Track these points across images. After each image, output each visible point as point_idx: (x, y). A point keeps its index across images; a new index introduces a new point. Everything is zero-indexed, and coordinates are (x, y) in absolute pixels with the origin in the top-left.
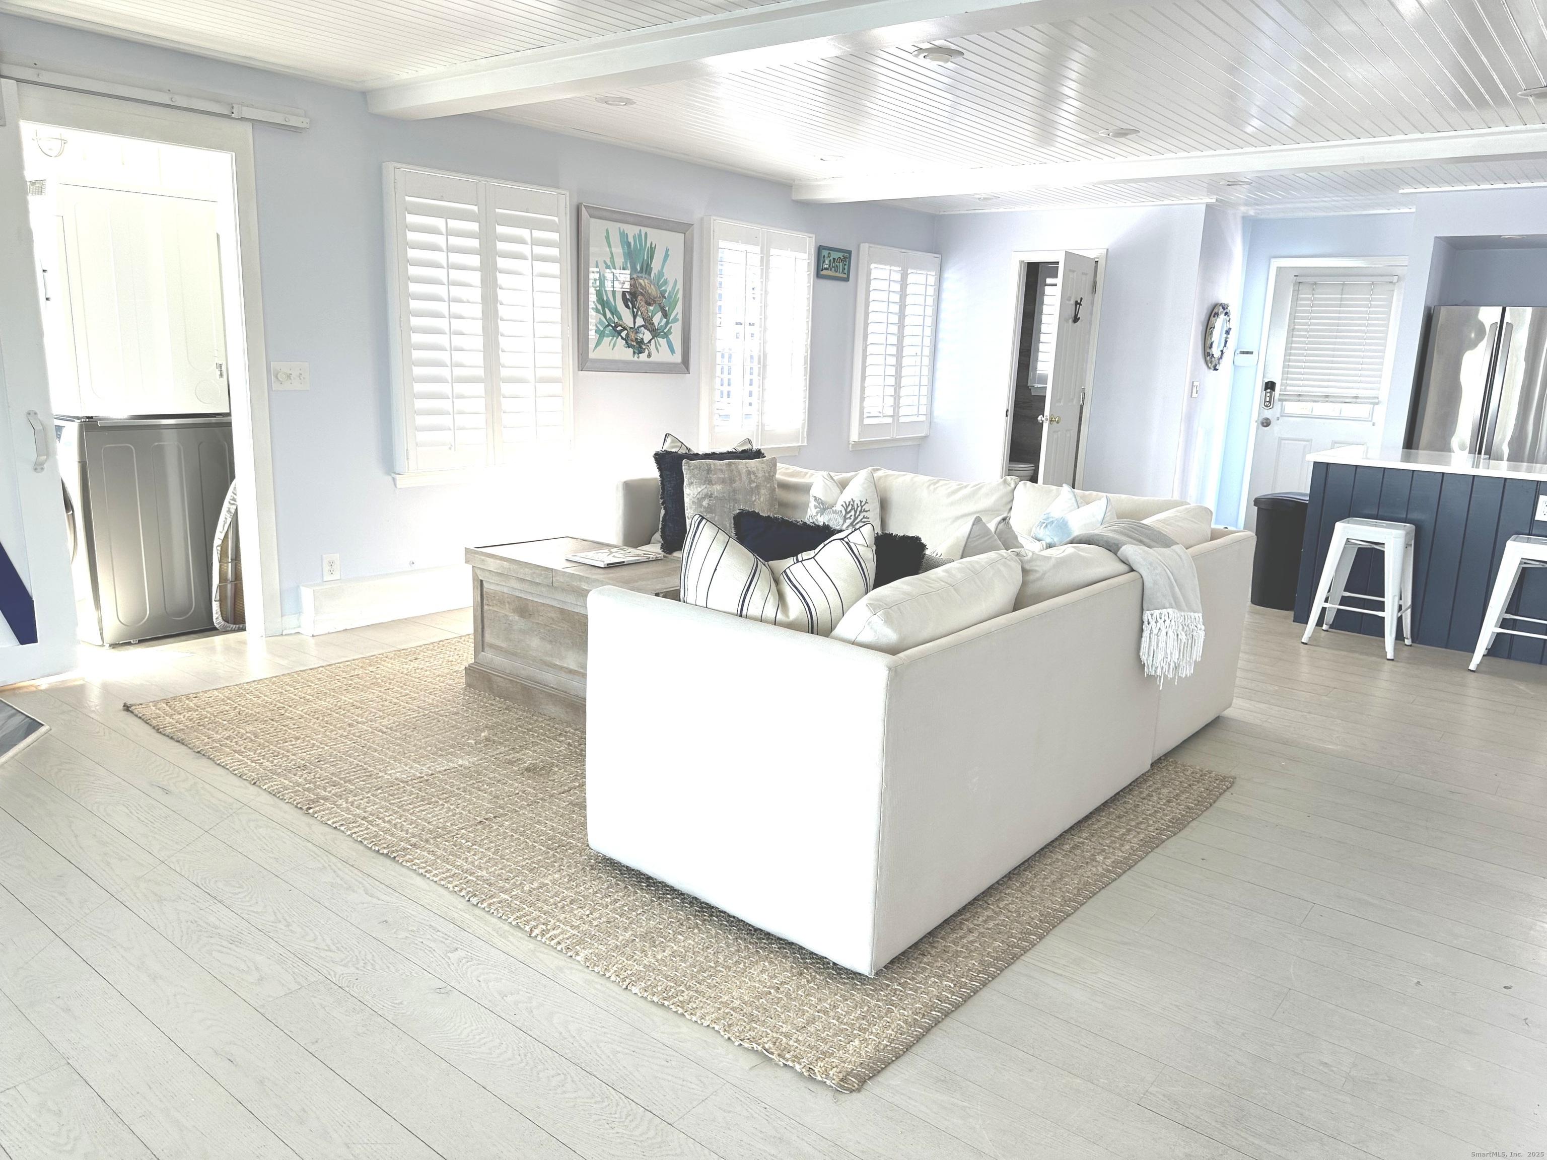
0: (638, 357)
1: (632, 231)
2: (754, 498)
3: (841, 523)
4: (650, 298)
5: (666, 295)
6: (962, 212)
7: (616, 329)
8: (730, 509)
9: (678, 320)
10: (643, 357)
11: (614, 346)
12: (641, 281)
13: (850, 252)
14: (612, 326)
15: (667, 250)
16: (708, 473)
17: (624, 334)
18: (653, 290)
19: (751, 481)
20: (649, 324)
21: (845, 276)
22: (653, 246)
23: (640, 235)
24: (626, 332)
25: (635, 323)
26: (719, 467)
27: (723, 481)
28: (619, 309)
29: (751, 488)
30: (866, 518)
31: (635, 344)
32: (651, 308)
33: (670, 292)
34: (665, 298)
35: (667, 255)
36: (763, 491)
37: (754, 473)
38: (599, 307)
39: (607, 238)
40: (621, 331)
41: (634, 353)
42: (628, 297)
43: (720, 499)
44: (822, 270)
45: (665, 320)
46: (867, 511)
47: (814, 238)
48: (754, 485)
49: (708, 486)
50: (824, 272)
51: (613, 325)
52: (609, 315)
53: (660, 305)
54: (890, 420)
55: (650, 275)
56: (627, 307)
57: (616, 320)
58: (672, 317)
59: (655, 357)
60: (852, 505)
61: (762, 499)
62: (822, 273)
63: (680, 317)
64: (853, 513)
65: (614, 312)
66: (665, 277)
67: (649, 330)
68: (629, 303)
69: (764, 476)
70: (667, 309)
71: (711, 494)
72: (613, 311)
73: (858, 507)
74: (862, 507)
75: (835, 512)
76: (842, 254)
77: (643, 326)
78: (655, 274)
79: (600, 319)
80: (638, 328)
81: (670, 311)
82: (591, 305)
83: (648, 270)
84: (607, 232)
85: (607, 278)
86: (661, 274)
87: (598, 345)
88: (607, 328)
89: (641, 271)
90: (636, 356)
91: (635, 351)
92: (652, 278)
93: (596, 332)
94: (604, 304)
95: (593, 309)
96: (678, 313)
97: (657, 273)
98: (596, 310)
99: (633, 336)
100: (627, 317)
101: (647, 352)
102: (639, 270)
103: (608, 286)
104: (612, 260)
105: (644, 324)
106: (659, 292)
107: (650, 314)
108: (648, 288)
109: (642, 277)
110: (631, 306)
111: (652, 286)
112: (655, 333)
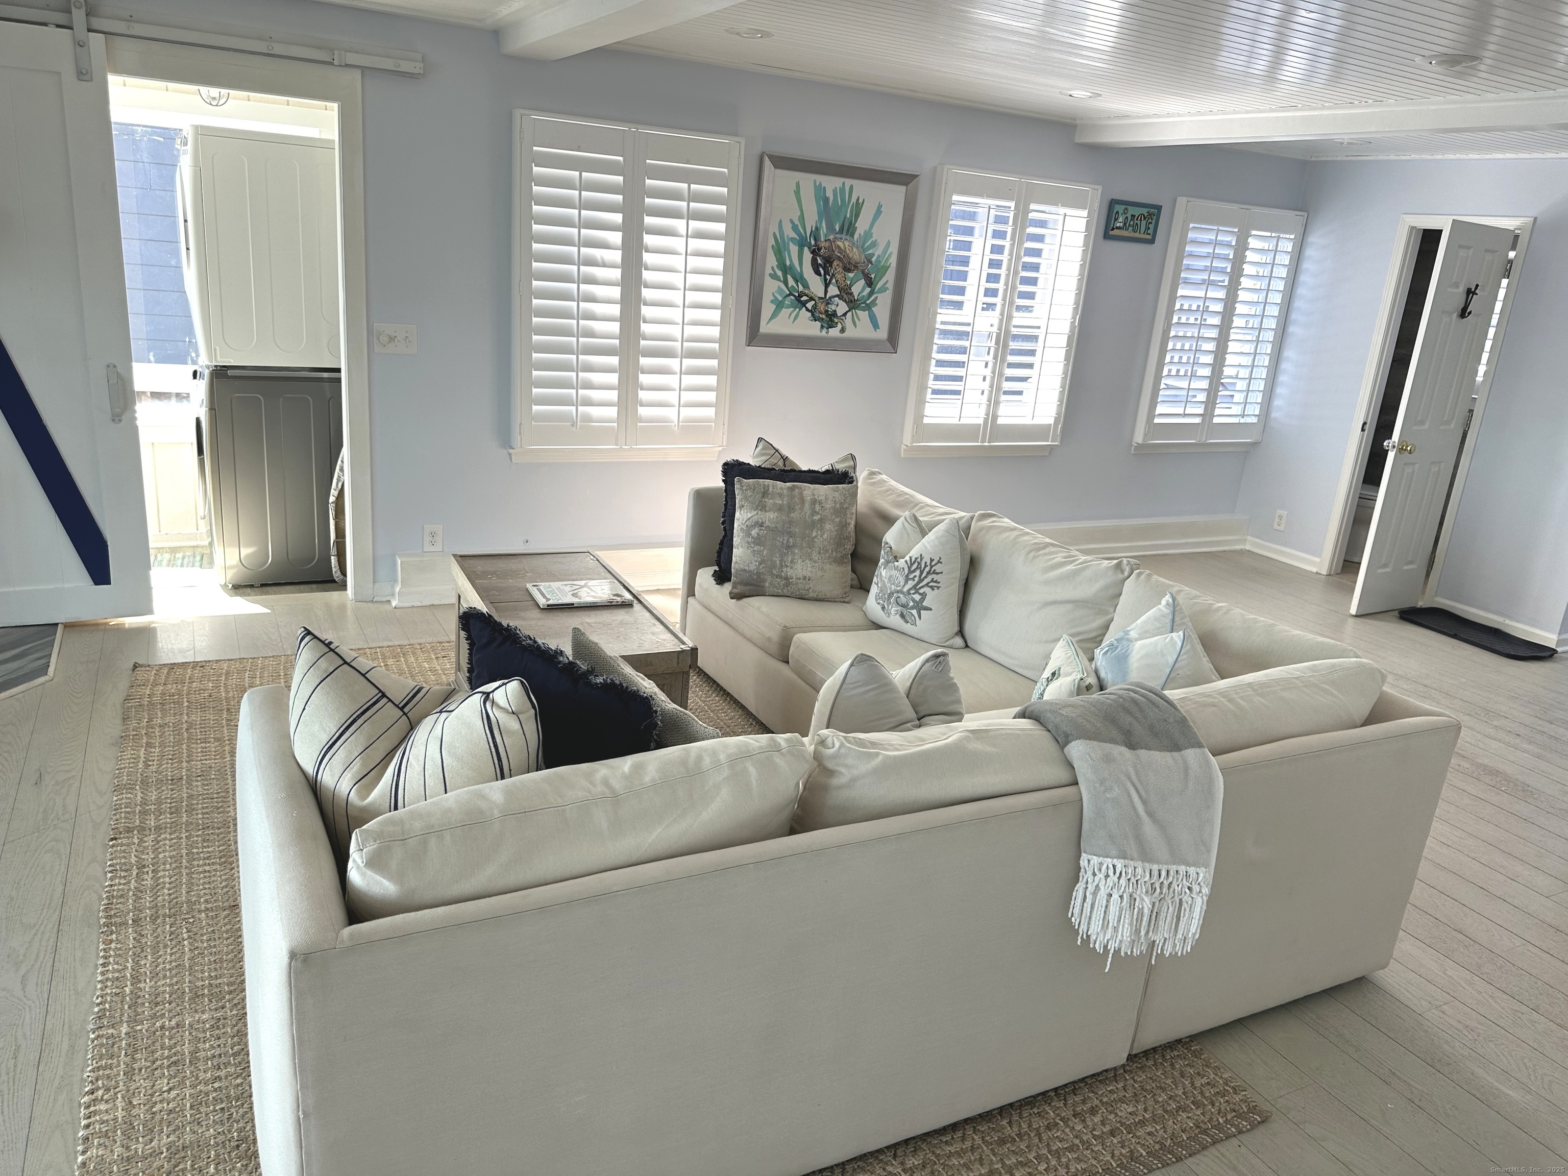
0: (827, 333)
1: (831, 184)
2: (814, 534)
3: (902, 584)
4: (850, 263)
5: (874, 259)
6: (1339, 158)
7: (800, 300)
8: (783, 543)
9: (887, 289)
10: (834, 332)
11: (795, 319)
12: (840, 244)
13: (1159, 208)
14: (794, 296)
15: (880, 207)
16: (763, 497)
17: (810, 305)
18: (855, 255)
19: (814, 513)
20: (845, 293)
21: (1149, 237)
22: (861, 201)
23: (843, 189)
24: (813, 302)
25: (826, 292)
26: (779, 491)
27: (780, 509)
28: (805, 276)
29: (813, 521)
30: (936, 582)
31: (824, 317)
32: (851, 275)
33: (879, 256)
34: (871, 263)
35: (879, 212)
36: (828, 526)
37: (820, 503)
38: (779, 273)
39: (797, 193)
40: (807, 302)
41: (822, 327)
42: (819, 262)
43: (774, 530)
44: (1113, 229)
45: (868, 290)
46: (937, 573)
47: (1100, 191)
48: (817, 517)
49: (760, 512)
50: (1116, 232)
51: (797, 294)
52: (791, 282)
53: (863, 272)
54: (1197, 420)
55: (852, 235)
56: (818, 273)
57: (801, 288)
58: (879, 286)
59: (851, 333)
60: (919, 563)
61: (825, 536)
62: (1111, 233)
63: (890, 285)
64: (917, 573)
66: (873, 239)
67: (845, 301)
68: (821, 269)
69: (834, 508)
70: (873, 276)
71: (762, 523)
72: (798, 278)
73: (926, 566)
74: (932, 567)
75: (896, 568)
76: (1147, 210)
77: (837, 296)
78: (860, 234)
79: (779, 287)
80: (830, 298)
81: (877, 279)
82: (768, 271)
83: (850, 231)
84: (798, 184)
85: (792, 239)
86: (868, 234)
87: (773, 316)
88: (788, 298)
89: (841, 231)
90: (825, 330)
91: (824, 324)
92: (856, 239)
93: (772, 302)
94: (786, 269)
95: (770, 275)
96: (887, 281)
97: (862, 234)
98: (774, 276)
99: (822, 307)
100: (816, 285)
101: (839, 326)
102: (838, 230)
103: (794, 249)
104: (802, 218)
105: (839, 293)
106: (863, 257)
107: (849, 283)
108: (848, 251)
109: (841, 239)
110: (822, 272)
111: (855, 250)
112: (853, 304)
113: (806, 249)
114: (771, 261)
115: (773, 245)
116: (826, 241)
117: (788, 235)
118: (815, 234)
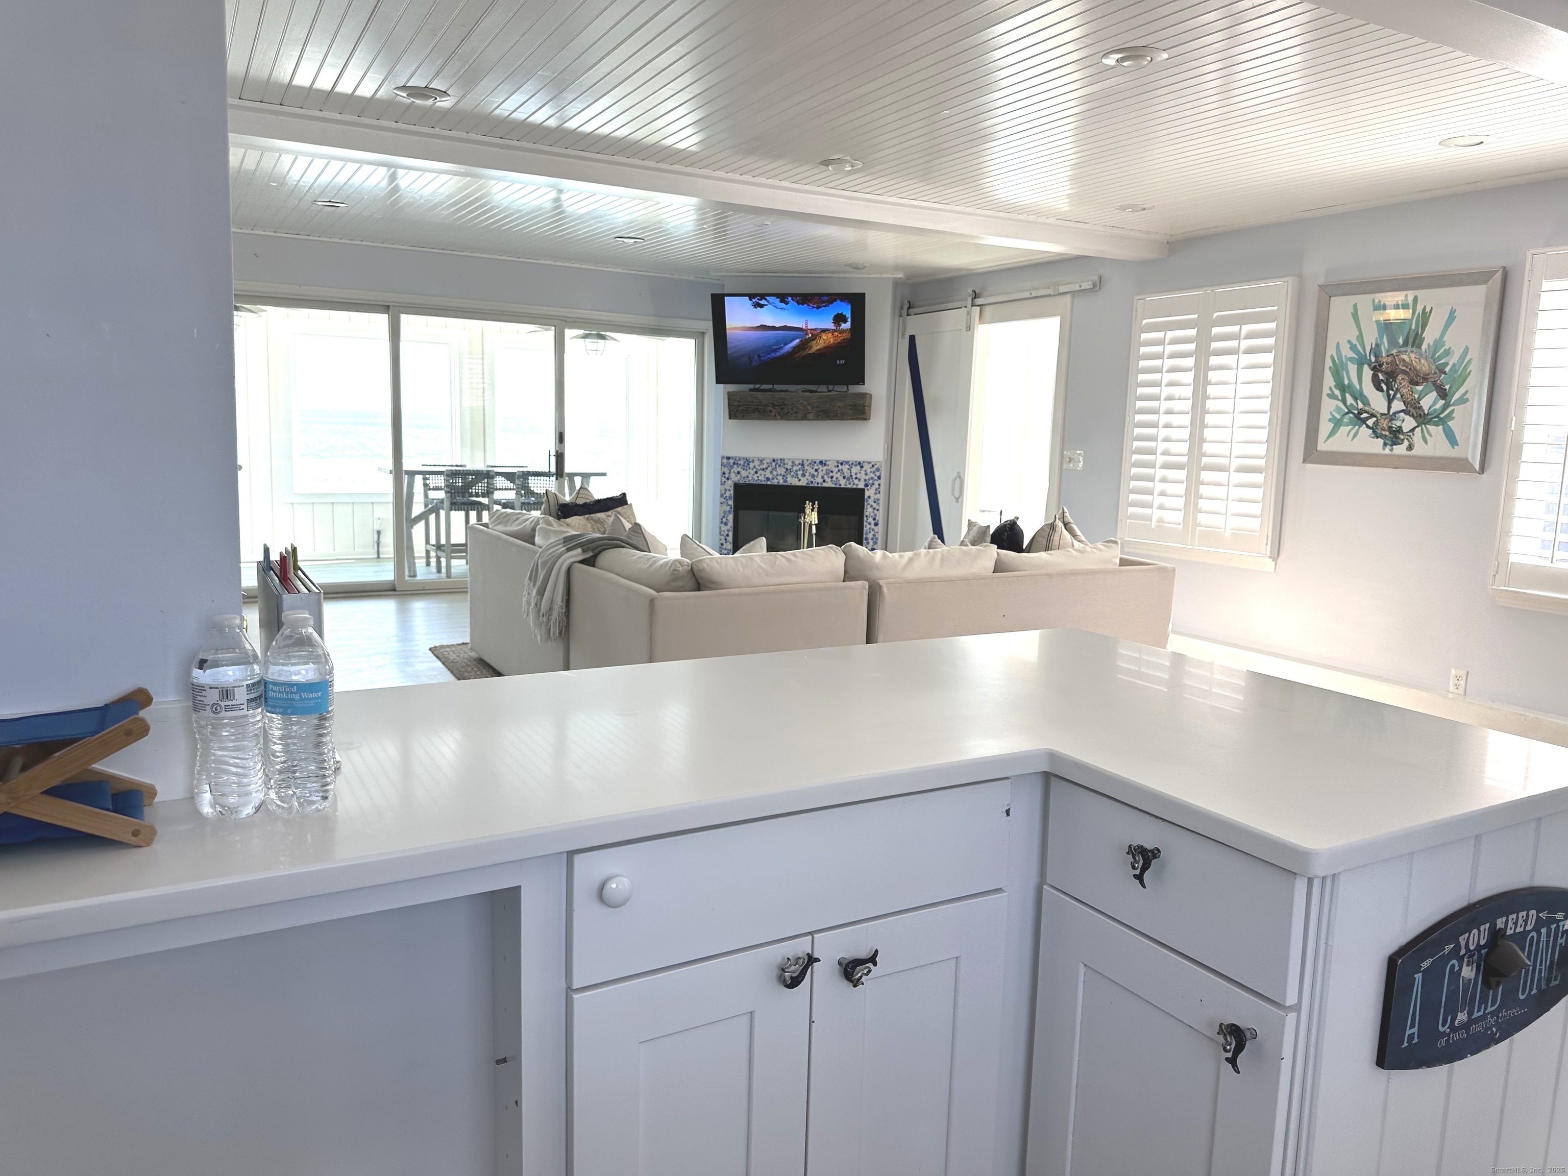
0: (1391, 450)
1: (1392, 299)
4: (1417, 375)
5: (1447, 369)
7: (1359, 418)
9: (1466, 400)
10: (1400, 450)
11: (1355, 436)
12: (1405, 357)
14: (1353, 413)
15: (1452, 312)
17: (1370, 422)
18: (1424, 366)
20: (1413, 409)
22: (1428, 310)
23: (1404, 300)
24: (1375, 419)
25: (1389, 408)
28: (1365, 393)
31: (1387, 433)
32: (1419, 388)
33: (1454, 365)
34: (1445, 373)
35: (1452, 317)
38: (1337, 392)
39: (1355, 315)
40: (1367, 418)
41: (1385, 444)
42: (1381, 377)
45: (1442, 402)
51: (1356, 412)
52: (1350, 400)
53: (1434, 383)
56: (1379, 389)
57: (1361, 406)
58: (1457, 396)
59: (1420, 449)
63: (1476, 391)
65: (1359, 396)
66: (1447, 347)
67: (1413, 416)
68: (1383, 385)
70: (1447, 387)
72: (1357, 396)
77: (1403, 411)
78: (1429, 345)
79: (1337, 406)
80: (1394, 414)
81: (1454, 389)
82: (1326, 391)
83: (1417, 342)
84: (1355, 306)
85: (1351, 359)
86: (1439, 343)
87: (1332, 433)
88: (1347, 416)
89: (1406, 343)
90: (1388, 448)
91: (1387, 441)
92: (1424, 350)
93: (1330, 420)
94: (1343, 388)
95: (1328, 395)
96: (1467, 392)
97: (1432, 344)
98: (1332, 396)
99: (1384, 423)
100: (1378, 401)
101: (1406, 443)
102: (1401, 343)
103: (1353, 368)
104: (1360, 337)
105: (1405, 408)
106: (1434, 367)
107: (1416, 396)
108: (1415, 364)
109: (1406, 351)
110: (1385, 387)
111: (1423, 361)
112: (1422, 419)
113: (1366, 368)
114: (1329, 381)
115: (1330, 367)
116: (1388, 356)
117: (1346, 356)
118: (1376, 351)
